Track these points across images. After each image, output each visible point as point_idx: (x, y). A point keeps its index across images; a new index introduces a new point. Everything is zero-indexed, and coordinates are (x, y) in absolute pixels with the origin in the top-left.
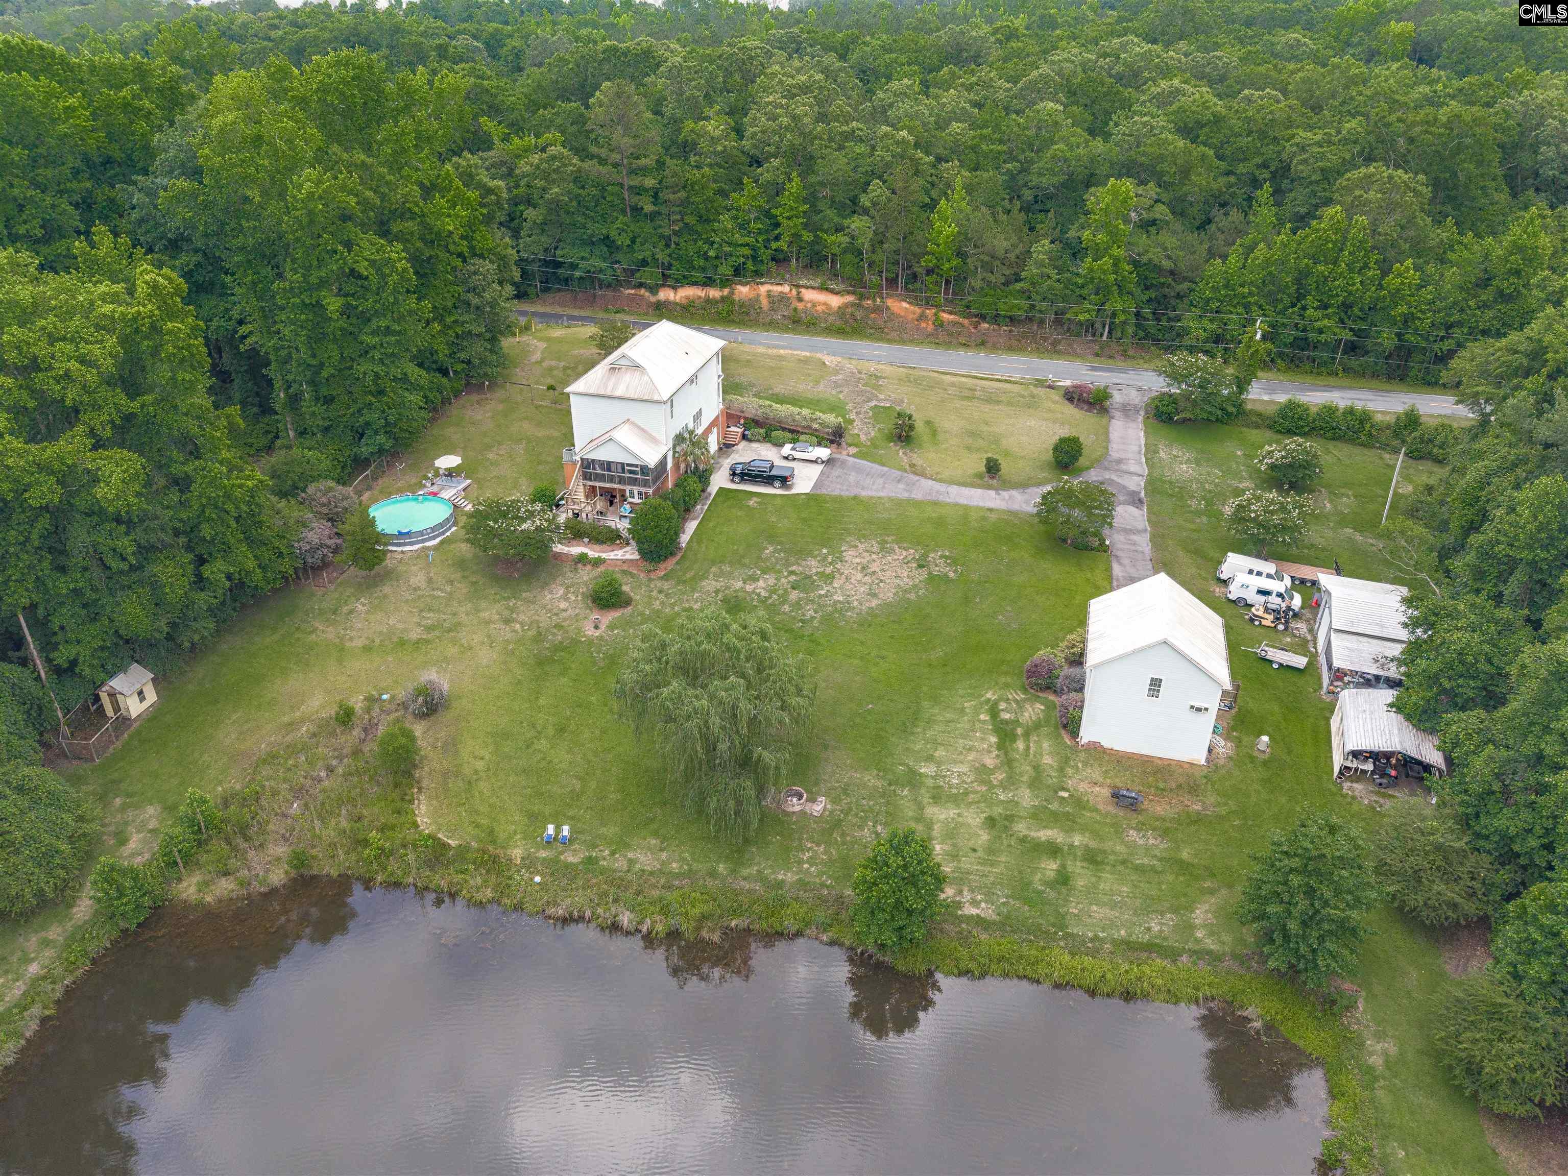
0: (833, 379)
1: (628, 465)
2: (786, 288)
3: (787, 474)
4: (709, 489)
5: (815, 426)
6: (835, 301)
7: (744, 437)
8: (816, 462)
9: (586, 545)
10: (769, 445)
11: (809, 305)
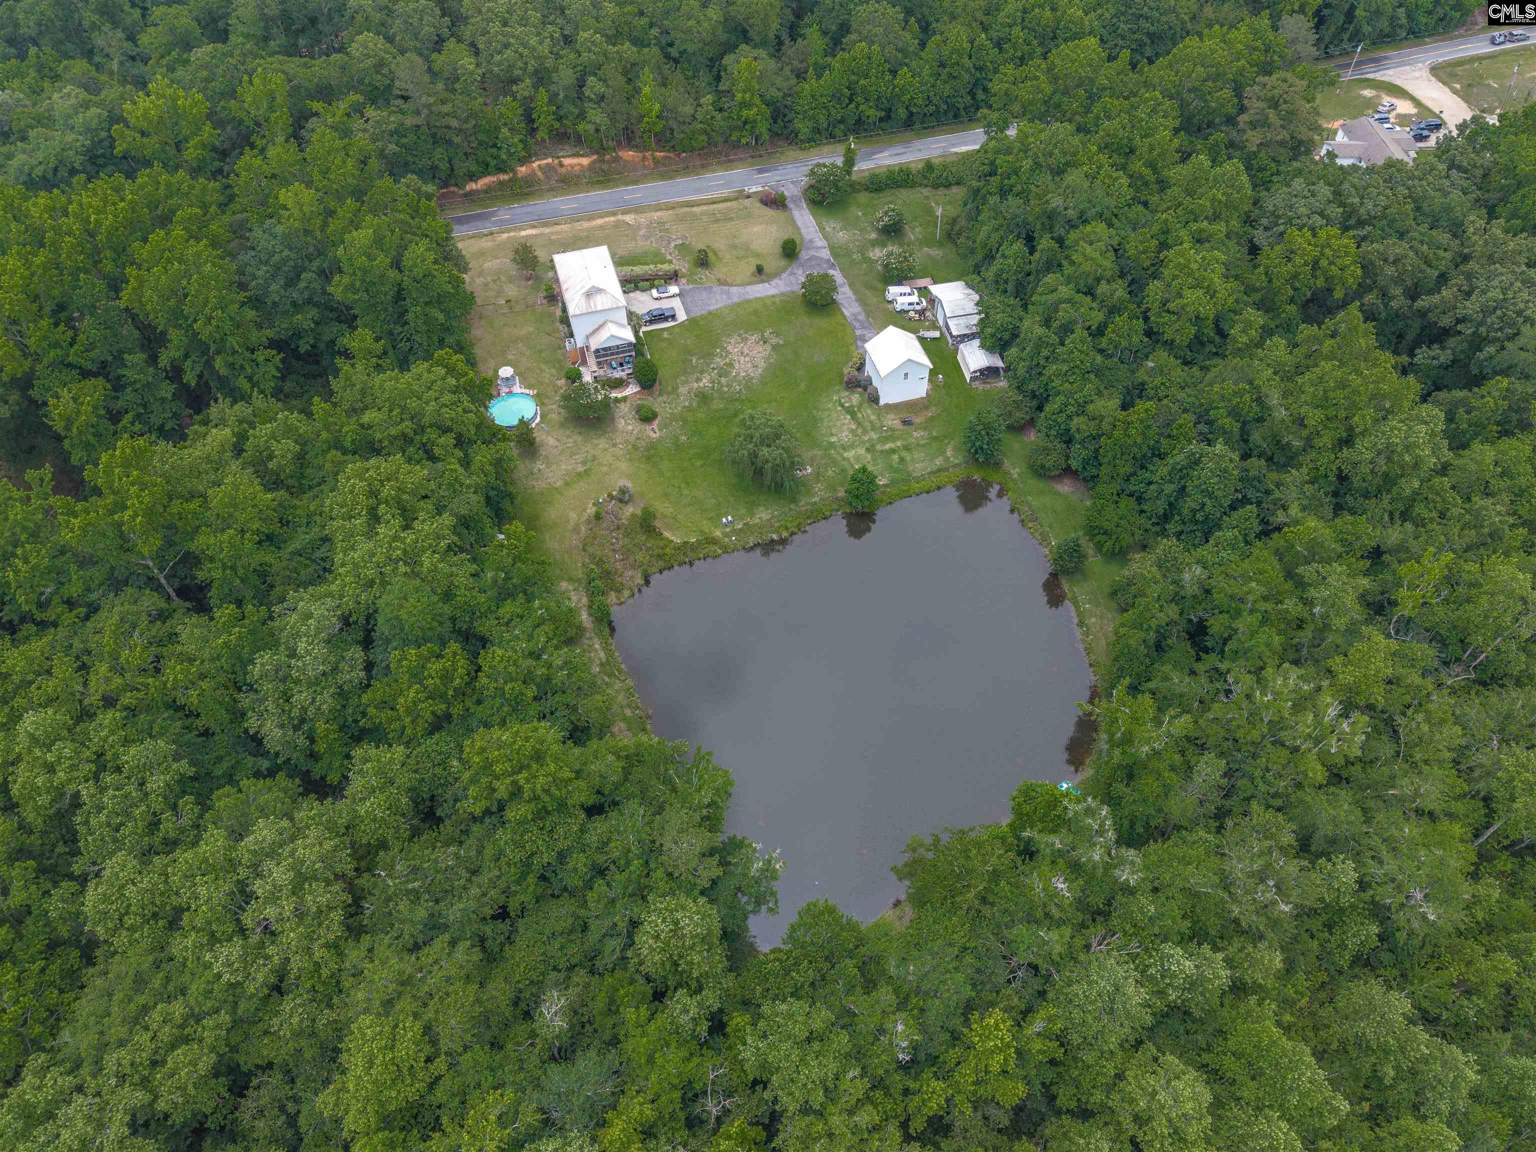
3: (673, 313)
6: (585, 161)
8: (675, 296)
11: (569, 169)
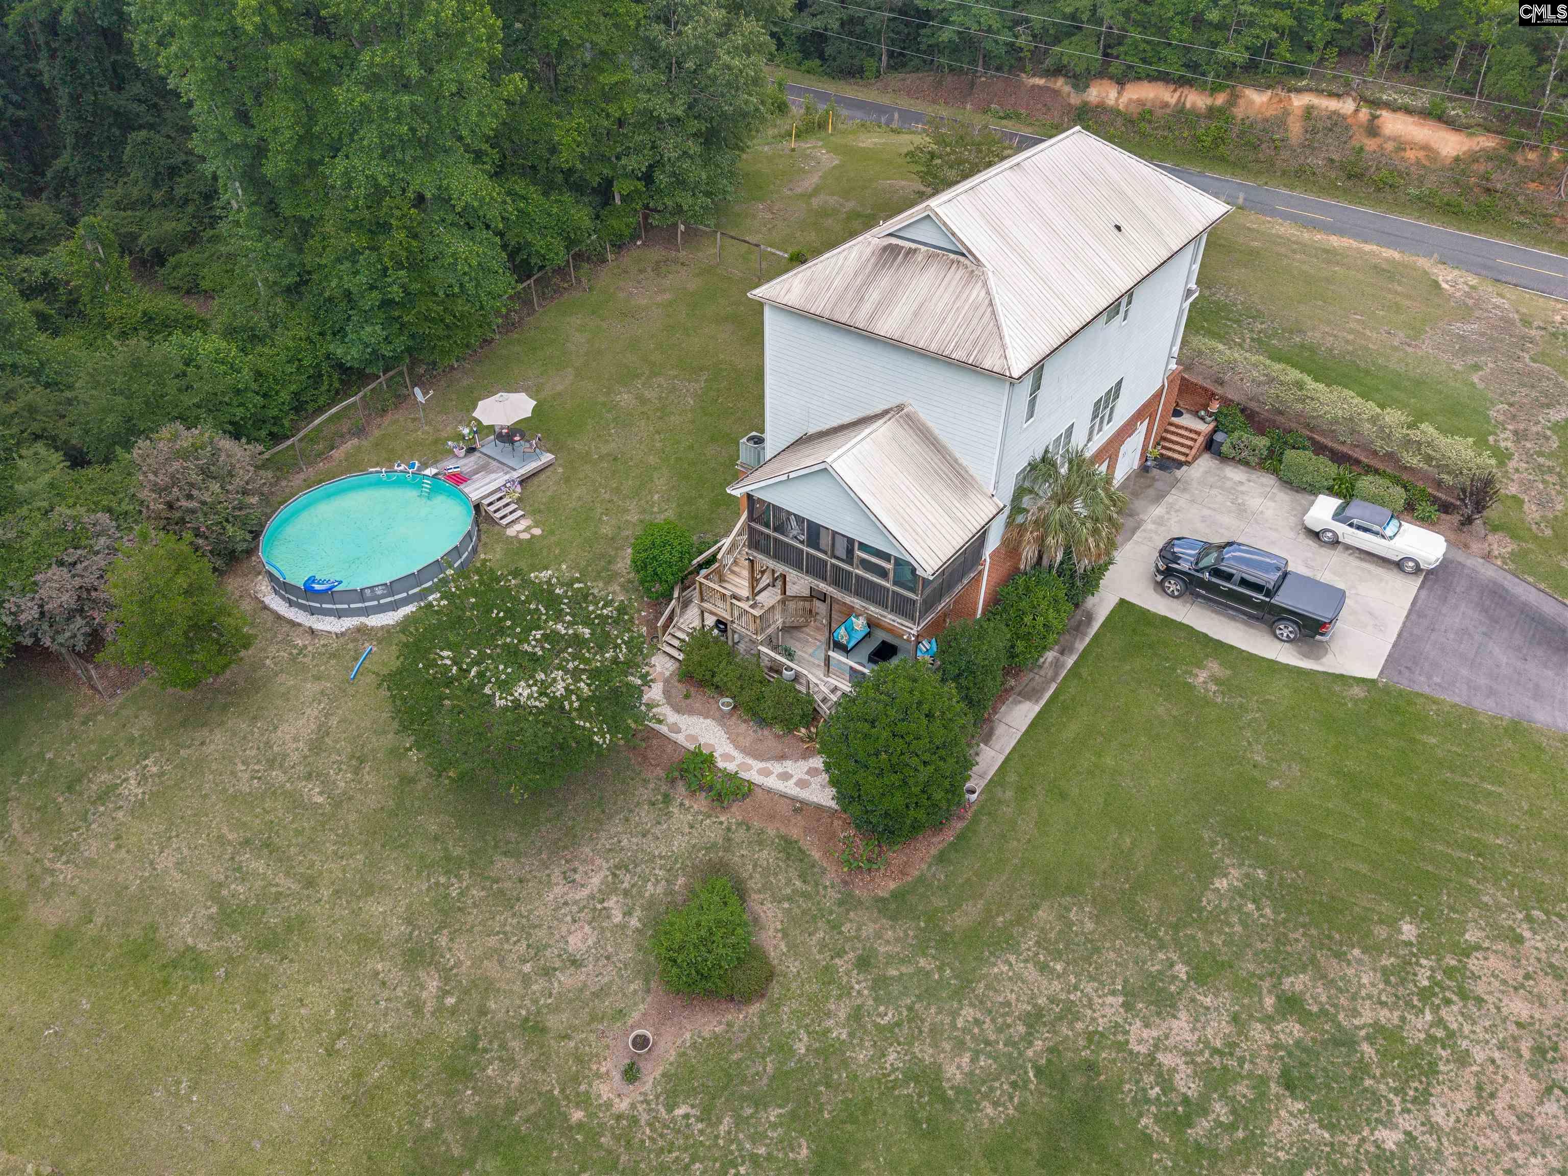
0: (1458, 327)
1: (863, 547)
2: (1347, 106)
3: (1319, 612)
4: (1090, 601)
5: (1412, 460)
6: (1452, 144)
7: (1210, 446)
8: (1398, 565)
9: (722, 719)
10: (1269, 480)
11: (1390, 146)
